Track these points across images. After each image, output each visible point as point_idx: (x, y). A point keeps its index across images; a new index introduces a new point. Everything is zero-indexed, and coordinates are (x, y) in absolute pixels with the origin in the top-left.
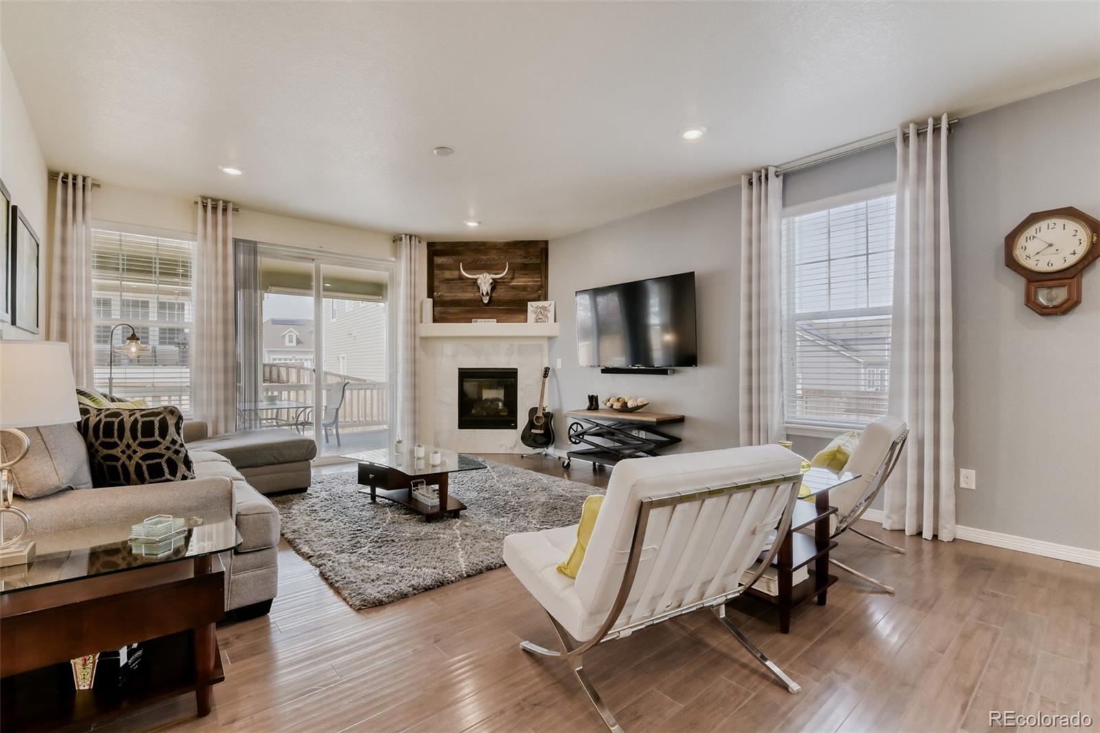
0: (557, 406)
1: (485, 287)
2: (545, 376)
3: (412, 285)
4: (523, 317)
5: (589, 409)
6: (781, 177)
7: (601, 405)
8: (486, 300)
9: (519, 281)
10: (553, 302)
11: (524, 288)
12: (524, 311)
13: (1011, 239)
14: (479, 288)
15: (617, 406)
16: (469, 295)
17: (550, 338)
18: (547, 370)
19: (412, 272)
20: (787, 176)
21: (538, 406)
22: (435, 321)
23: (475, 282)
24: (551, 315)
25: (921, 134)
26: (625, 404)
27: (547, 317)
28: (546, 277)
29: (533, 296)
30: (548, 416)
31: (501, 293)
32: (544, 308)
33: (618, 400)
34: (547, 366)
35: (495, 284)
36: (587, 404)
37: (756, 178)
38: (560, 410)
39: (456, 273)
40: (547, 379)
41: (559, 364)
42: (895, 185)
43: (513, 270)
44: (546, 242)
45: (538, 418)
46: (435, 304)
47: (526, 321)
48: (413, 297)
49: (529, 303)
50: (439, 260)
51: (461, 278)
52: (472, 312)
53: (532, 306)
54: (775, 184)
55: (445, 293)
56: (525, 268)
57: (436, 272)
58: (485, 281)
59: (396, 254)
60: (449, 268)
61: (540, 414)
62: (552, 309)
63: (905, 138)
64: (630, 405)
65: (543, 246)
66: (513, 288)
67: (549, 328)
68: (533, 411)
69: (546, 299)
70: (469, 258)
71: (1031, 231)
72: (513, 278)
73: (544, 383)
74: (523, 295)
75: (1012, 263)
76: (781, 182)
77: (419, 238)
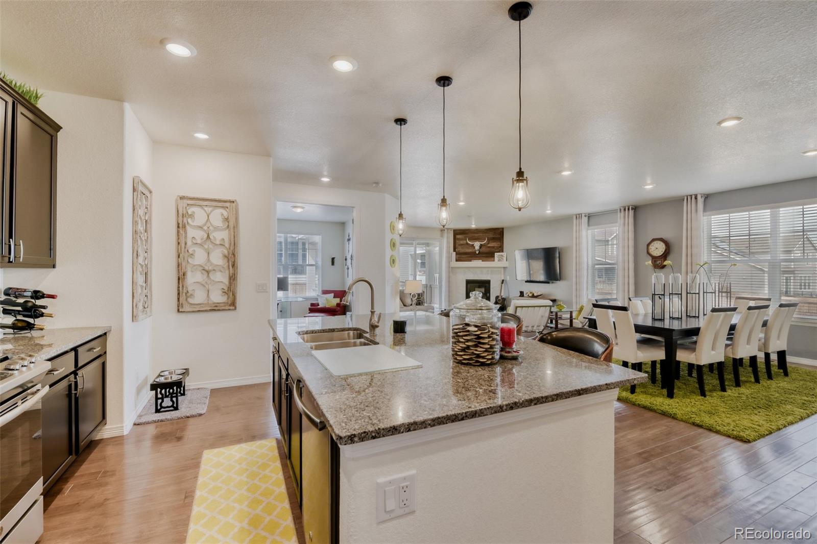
0: (507, 296)
1: (477, 248)
2: (502, 283)
3: (448, 248)
4: (493, 259)
5: (520, 296)
6: (587, 217)
7: (525, 295)
8: (477, 252)
9: (491, 245)
10: (505, 253)
11: (493, 247)
12: (493, 257)
13: (648, 245)
14: (474, 247)
15: (530, 295)
16: (470, 250)
17: (504, 268)
18: (503, 281)
19: (448, 243)
20: (589, 217)
21: (499, 295)
22: (457, 261)
23: (473, 245)
24: (505, 258)
25: (625, 210)
26: (533, 294)
27: (503, 259)
28: (503, 243)
29: (497, 251)
30: (504, 299)
31: (483, 249)
32: (502, 256)
33: (531, 293)
34: (503, 279)
35: (481, 246)
36: (519, 294)
37: (579, 216)
38: (508, 297)
39: (465, 242)
40: (503, 285)
41: (508, 278)
42: (617, 224)
43: (489, 240)
44: (503, 229)
45: (499, 300)
46: (457, 254)
47: (494, 261)
48: (448, 252)
49: (496, 253)
50: (458, 237)
51: (467, 244)
52: (471, 257)
53: (496, 255)
54: (585, 220)
55: (460, 249)
56: (494, 239)
57: (457, 241)
58: (477, 245)
59: (442, 236)
60: (462, 240)
61: (500, 298)
62: (505, 256)
63: (621, 210)
64: (535, 295)
65: (501, 230)
66: (489, 247)
67: (504, 263)
68: (497, 297)
69: (503, 252)
70: (471, 235)
71: (652, 244)
72: (488, 243)
73: (502, 286)
74: (493, 250)
75: (648, 253)
76: (587, 219)
77: (451, 229)
